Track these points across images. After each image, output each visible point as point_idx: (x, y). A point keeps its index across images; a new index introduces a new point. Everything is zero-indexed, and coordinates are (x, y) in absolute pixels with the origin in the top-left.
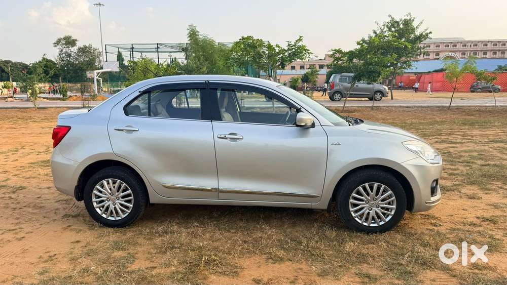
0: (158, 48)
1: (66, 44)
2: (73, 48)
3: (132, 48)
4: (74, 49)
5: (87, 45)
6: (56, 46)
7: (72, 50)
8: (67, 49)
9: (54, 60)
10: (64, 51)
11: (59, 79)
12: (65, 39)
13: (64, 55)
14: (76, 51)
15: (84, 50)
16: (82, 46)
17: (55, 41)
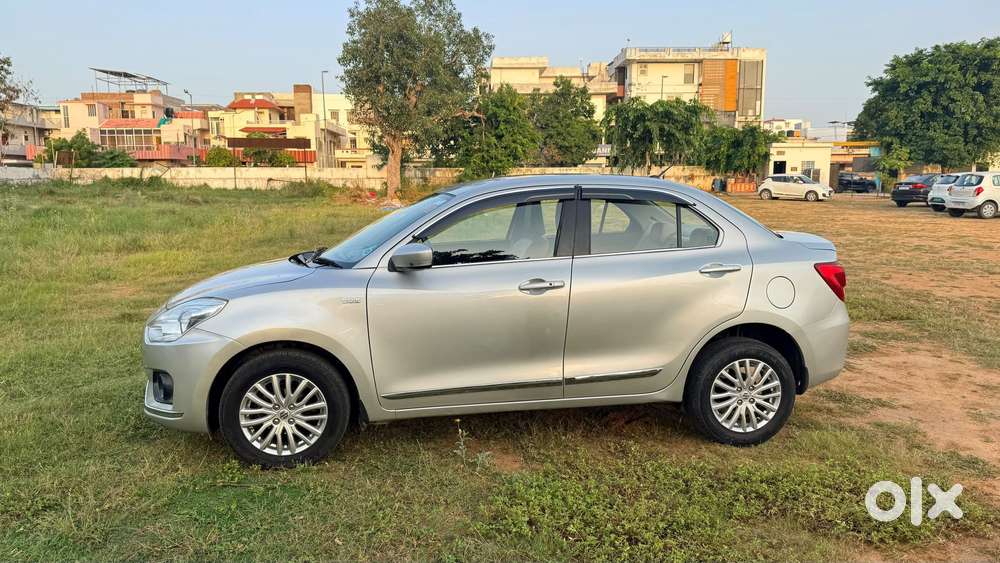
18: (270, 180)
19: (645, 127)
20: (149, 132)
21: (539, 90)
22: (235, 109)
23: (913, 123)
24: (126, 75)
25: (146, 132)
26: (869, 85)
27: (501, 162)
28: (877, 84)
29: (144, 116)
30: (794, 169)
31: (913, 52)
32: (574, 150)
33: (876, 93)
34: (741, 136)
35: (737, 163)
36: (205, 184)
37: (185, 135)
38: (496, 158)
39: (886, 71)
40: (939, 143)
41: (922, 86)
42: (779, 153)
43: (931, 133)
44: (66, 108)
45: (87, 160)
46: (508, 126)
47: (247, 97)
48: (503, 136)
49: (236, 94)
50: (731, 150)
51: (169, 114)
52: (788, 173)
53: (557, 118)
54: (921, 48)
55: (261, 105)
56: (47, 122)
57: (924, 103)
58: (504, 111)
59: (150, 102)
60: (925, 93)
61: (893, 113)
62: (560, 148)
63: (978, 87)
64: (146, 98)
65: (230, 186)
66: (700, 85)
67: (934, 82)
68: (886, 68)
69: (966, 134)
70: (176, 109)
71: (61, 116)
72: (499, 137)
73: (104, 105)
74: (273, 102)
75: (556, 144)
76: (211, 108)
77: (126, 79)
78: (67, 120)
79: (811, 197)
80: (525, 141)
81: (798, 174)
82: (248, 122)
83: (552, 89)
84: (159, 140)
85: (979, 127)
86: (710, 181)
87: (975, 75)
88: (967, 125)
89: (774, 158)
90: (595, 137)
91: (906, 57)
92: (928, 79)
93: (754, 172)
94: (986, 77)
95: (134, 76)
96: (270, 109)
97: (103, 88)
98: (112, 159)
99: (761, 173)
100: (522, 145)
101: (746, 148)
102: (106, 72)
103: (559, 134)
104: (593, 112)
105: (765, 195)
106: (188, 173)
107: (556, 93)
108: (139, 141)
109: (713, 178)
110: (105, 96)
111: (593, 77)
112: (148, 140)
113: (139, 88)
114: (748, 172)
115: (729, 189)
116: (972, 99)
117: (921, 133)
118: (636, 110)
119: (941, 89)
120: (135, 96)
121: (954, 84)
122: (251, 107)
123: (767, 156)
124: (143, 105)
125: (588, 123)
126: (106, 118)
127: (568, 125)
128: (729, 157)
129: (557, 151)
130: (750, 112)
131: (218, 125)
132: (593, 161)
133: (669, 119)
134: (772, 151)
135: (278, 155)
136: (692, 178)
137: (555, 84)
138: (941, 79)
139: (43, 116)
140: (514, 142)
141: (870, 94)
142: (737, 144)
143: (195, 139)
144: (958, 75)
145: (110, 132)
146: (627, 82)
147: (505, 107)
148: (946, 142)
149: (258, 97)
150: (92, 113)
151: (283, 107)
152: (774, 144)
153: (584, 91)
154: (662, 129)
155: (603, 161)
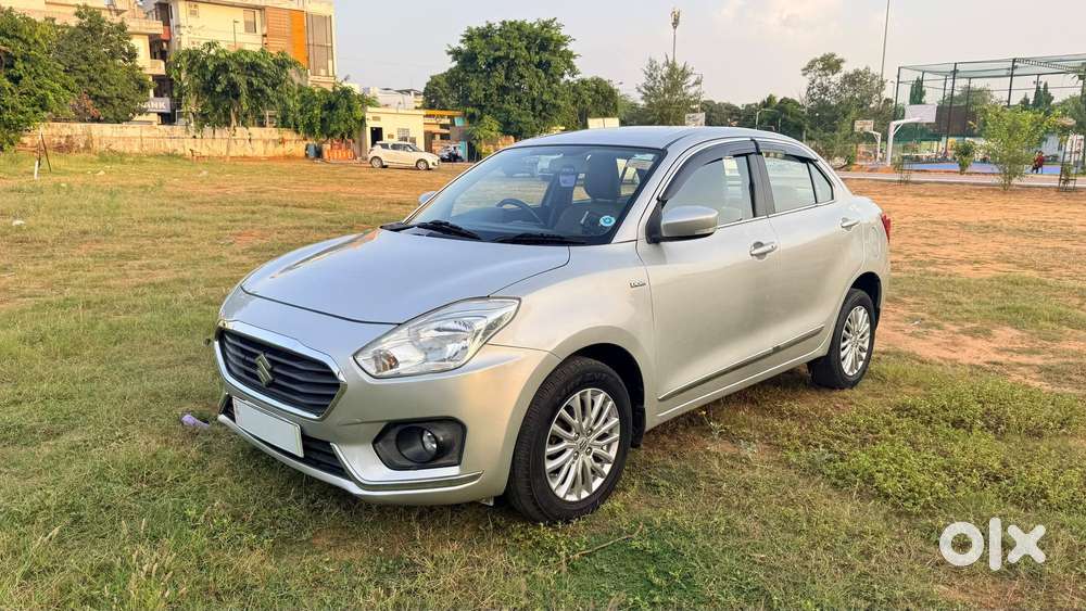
0: (1014, 68)
1: (823, 69)
2: (836, 76)
3: (955, 72)
4: (836, 78)
5: (862, 69)
6: (805, 75)
7: (832, 80)
8: (824, 78)
9: (797, 99)
10: (818, 81)
11: (801, 135)
12: (822, 59)
13: (815, 90)
14: (838, 82)
15: (853, 80)
16: (851, 72)
17: (805, 65)
19: (230, 80)
21: (53, 20)
23: (491, 95)
26: (449, 53)
27: (22, 113)
28: (456, 54)
30: (391, 136)
31: (485, 25)
32: (116, 102)
33: (455, 63)
34: (334, 98)
35: (333, 127)
38: (13, 108)
39: (462, 41)
40: (514, 116)
41: (497, 60)
42: (375, 119)
43: (506, 106)
46: (28, 66)
48: (20, 77)
50: (325, 113)
52: (386, 140)
53: (86, 59)
54: (491, 22)
57: (499, 77)
58: (21, 44)
60: (499, 66)
61: (474, 84)
62: (96, 98)
63: (539, 65)
66: (265, 36)
67: (506, 57)
68: (462, 38)
69: (533, 109)
72: (16, 80)
75: (90, 93)
79: (422, 165)
80: (57, 86)
81: (395, 141)
83: (74, 22)
85: (544, 103)
86: (303, 145)
87: (537, 53)
88: (534, 99)
89: (370, 124)
90: (143, 88)
91: (478, 28)
92: (501, 54)
93: (349, 137)
94: (546, 56)
99: (356, 139)
100: (52, 91)
101: (342, 111)
103: (91, 80)
104: (135, 56)
105: (376, 163)
107: (80, 26)
109: (306, 143)
111: (123, 11)
114: (343, 137)
115: (325, 154)
116: (537, 76)
117: (497, 106)
118: (216, 58)
119: (512, 64)
121: (523, 61)
123: (362, 121)
125: (131, 69)
127: (105, 70)
128: (323, 120)
129: (91, 102)
130: (323, 72)
132: (143, 117)
133: (256, 72)
134: (368, 116)
136: (283, 142)
137: (78, 14)
138: (512, 56)
140: (40, 87)
141: (449, 64)
142: (331, 106)
144: (524, 53)
146: (173, 22)
147: (21, 39)
148: (520, 115)
152: (369, 109)
153: (122, 28)
154: (250, 84)
155: (154, 118)
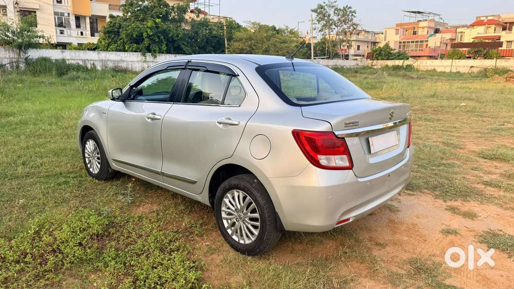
18: (472, 67)
20: (423, 42)
22: (473, 26)
24: (419, 13)
25: (421, 42)
29: (423, 33)
36: (434, 69)
37: (441, 42)
44: (386, 31)
45: (387, 57)
47: (482, 19)
49: (477, 17)
51: (437, 31)
55: (490, 22)
56: (378, 38)
59: (427, 25)
64: (425, 24)
65: (448, 70)
70: (441, 28)
71: (383, 36)
73: (404, 29)
74: (500, 20)
76: (459, 27)
77: (419, 15)
78: (385, 37)
82: (478, 34)
84: (427, 45)
95: (423, 13)
96: (495, 24)
97: (407, 20)
98: (399, 56)
102: (409, 12)
106: (426, 63)
108: (416, 46)
110: (406, 24)
112: (421, 46)
113: (424, 18)
120: (420, 23)
122: (484, 24)
124: (423, 28)
126: (403, 35)
131: (461, 36)
135: (490, 52)
139: (377, 36)
143: (447, 45)
145: (404, 42)
149: (489, 18)
150: (397, 34)
151: (506, 23)
